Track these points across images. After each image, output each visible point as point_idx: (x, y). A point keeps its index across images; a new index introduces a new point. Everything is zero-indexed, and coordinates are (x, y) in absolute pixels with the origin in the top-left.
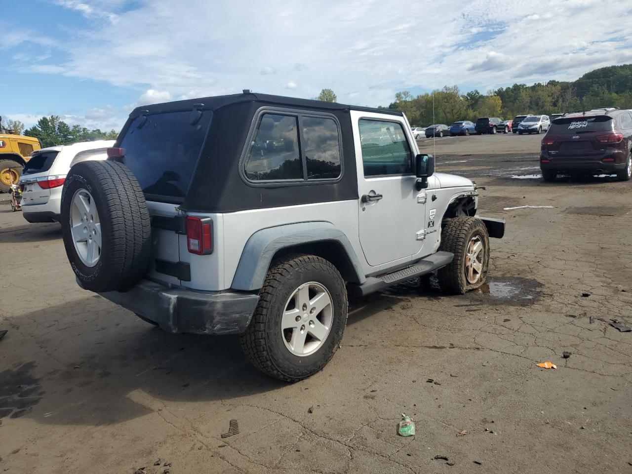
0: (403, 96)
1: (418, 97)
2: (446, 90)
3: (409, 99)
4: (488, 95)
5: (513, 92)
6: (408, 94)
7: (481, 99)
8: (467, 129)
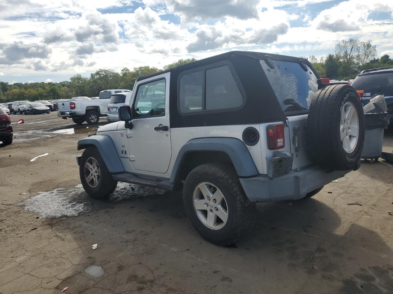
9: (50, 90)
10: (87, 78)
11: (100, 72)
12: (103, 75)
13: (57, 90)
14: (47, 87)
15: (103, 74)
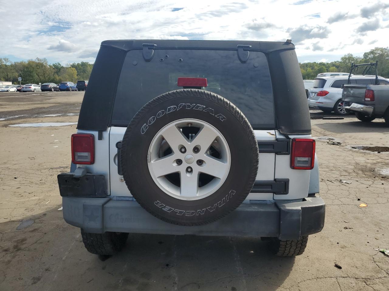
0: (3, 61)
1: (15, 63)
2: (38, 60)
3: (8, 64)
4: (66, 66)
5: (82, 67)
6: (7, 59)
7: (62, 69)
8: (71, 87)
9: (318, 69)
10: (360, 58)
11: (375, 50)
12: (378, 55)
13: (325, 70)
14: (316, 67)
15: (378, 53)
